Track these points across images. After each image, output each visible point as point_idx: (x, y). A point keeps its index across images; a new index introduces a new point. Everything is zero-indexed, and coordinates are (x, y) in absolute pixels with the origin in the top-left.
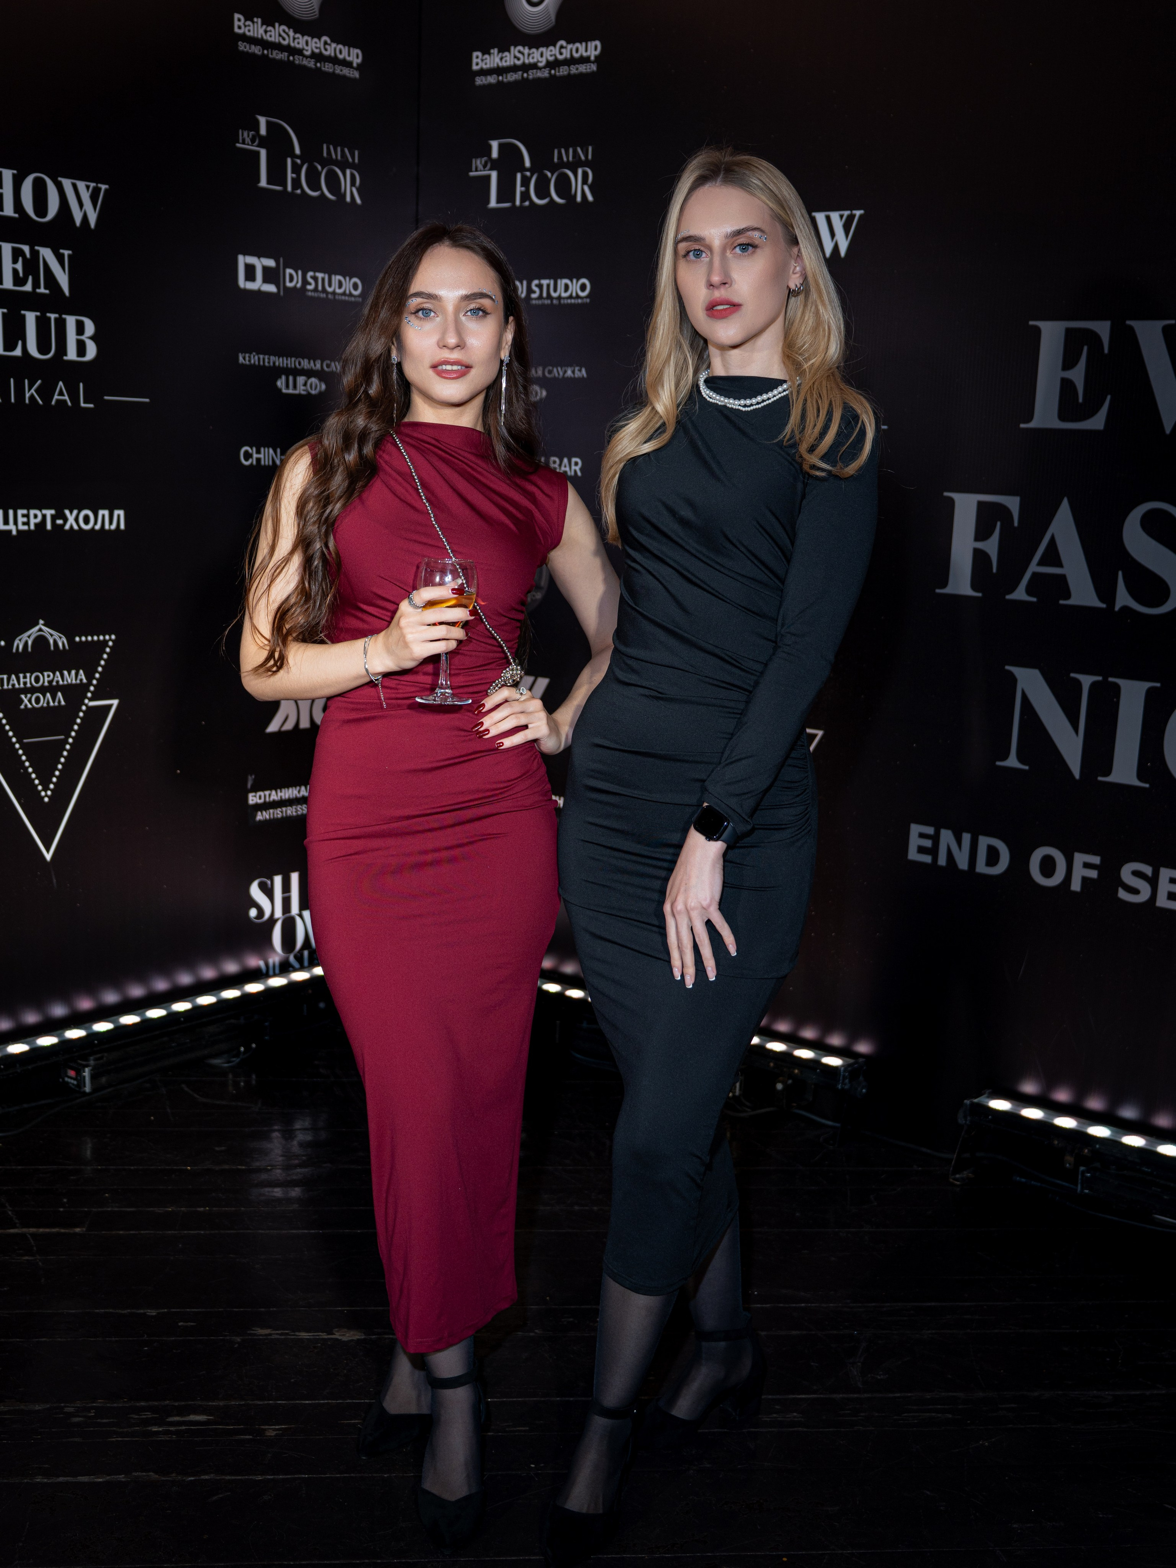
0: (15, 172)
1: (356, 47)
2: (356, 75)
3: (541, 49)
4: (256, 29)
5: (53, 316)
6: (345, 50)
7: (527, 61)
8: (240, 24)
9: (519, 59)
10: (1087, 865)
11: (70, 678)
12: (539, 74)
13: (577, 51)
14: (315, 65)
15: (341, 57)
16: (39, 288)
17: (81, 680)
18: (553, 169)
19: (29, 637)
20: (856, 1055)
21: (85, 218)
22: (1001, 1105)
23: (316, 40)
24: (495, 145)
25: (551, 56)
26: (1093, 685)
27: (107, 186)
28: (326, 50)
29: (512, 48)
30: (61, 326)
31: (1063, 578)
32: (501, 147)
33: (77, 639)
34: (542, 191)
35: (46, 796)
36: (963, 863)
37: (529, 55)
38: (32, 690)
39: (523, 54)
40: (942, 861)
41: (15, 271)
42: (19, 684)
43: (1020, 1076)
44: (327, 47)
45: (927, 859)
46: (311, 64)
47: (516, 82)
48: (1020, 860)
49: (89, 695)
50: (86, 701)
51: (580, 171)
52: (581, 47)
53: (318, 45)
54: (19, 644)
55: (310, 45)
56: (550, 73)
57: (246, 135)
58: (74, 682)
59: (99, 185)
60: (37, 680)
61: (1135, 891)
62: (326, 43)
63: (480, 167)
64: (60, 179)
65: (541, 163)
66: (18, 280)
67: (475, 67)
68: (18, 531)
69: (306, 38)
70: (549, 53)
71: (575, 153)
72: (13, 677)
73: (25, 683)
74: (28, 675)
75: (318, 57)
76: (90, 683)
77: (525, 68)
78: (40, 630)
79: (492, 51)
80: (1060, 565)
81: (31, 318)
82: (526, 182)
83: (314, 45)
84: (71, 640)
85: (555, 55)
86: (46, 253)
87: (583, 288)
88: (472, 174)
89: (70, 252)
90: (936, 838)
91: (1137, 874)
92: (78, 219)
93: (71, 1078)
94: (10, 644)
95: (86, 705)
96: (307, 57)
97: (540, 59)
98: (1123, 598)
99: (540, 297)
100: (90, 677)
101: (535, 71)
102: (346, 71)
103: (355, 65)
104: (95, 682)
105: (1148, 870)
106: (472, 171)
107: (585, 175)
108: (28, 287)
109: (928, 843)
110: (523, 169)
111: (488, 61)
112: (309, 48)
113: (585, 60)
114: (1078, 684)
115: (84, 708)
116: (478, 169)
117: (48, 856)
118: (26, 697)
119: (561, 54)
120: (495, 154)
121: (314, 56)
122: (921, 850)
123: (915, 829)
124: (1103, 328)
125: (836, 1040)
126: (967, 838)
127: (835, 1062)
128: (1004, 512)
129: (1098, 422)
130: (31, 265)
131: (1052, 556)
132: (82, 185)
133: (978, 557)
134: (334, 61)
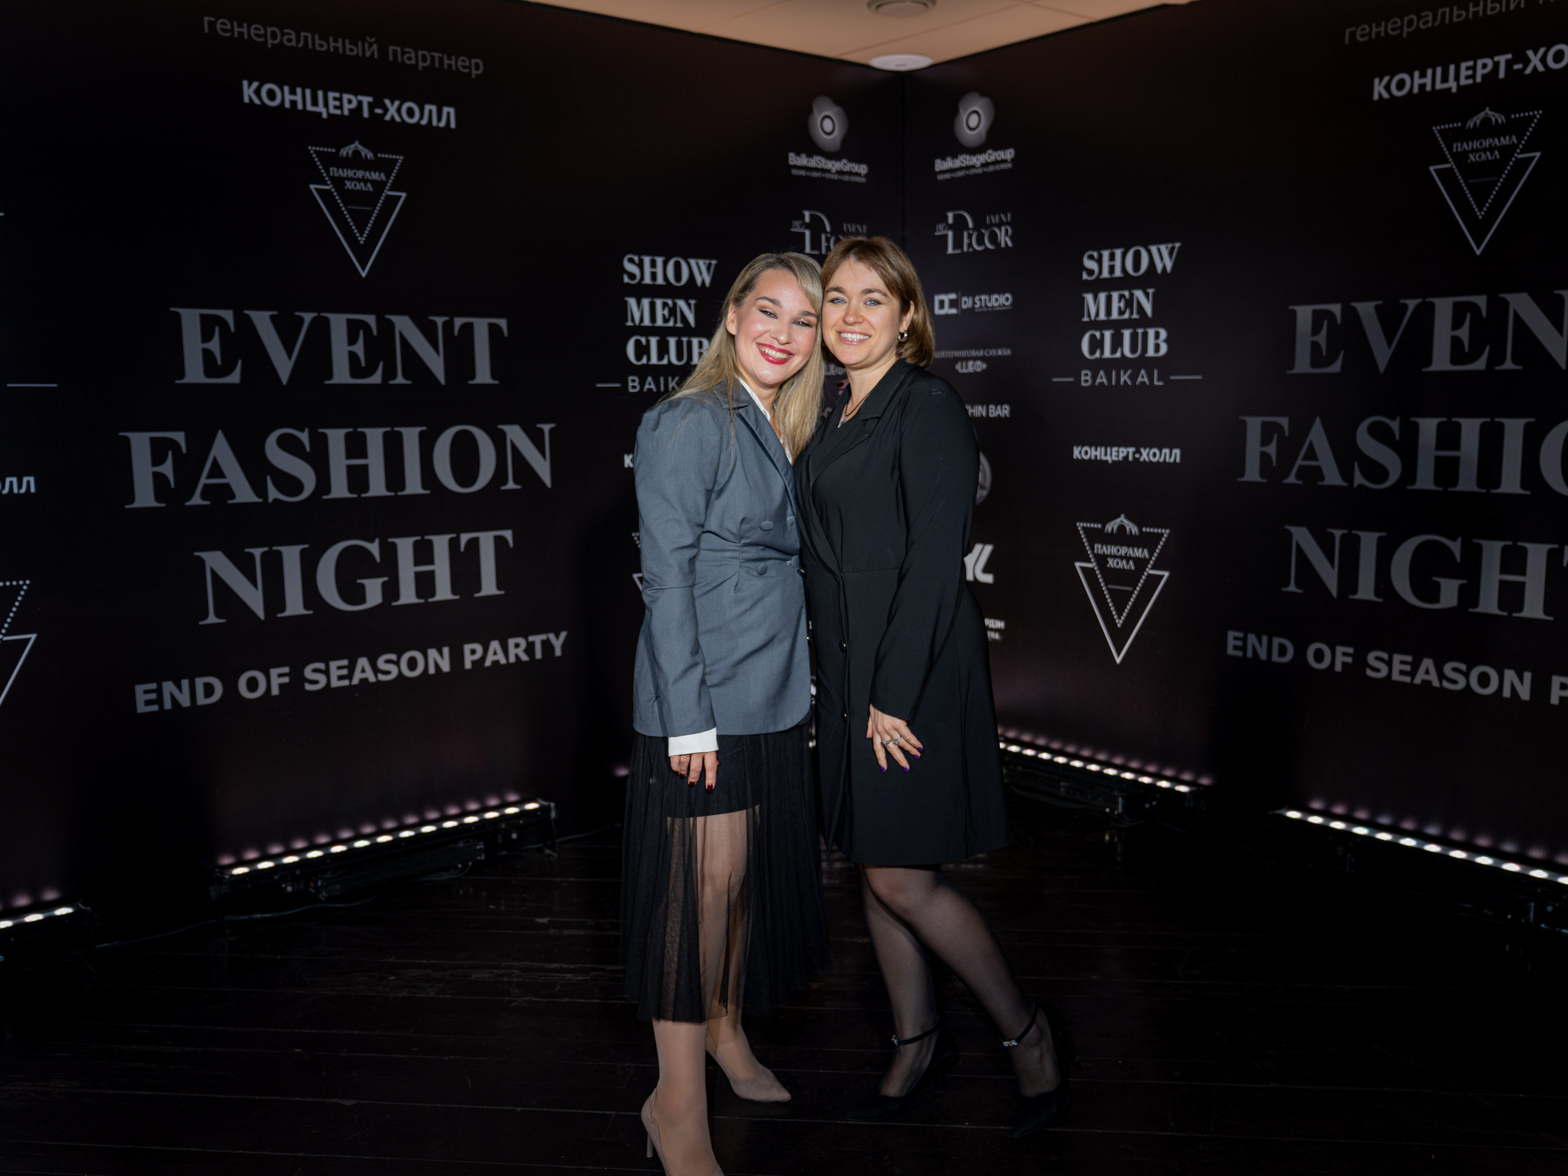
0: (664, 258)
3: (978, 156)
4: (803, 160)
5: (685, 339)
6: (856, 166)
7: (969, 164)
8: (793, 159)
9: (964, 163)
10: (1345, 654)
12: (976, 171)
13: (1000, 156)
14: (839, 178)
15: (854, 171)
16: (677, 323)
18: (987, 227)
20: (1199, 786)
21: (703, 281)
22: (1295, 815)
23: (839, 162)
24: (950, 215)
25: (984, 159)
26: (1343, 537)
27: (715, 262)
28: (845, 168)
29: (959, 156)
30: (690, 344)
31: (1319, 467)
32: (955, 217)
34: (980, 241)
36: (1263, 655)
37: (970, 160)
39: (966, 160)
40: (1250, 654)
41: (664, 315)
43: (1310, 796)
44: (846, 166)
45: (1239, 653)
46: (836, 177)
47: (962, 177)
48: (1301, 653)
51: (1003, 229)
52: (1002, 154)
53: (840, 166)
55: (834, 166)
56: (984, 170)
57: (797, 223)
59: (712, 261)
61: (1379, 671)
62: (845, 164)
64: (689, 261)
65: (979, 224)
66: (666, 320)
67: (937, 169)
69: (833, 162)
71: (1000, 217)
75: (840, 172)
77: (968, 168)
79: (947, 159)
80: (1316, 460)
81: (672, 341)
82: (970, 237)
83: (838, 166)
86: (681, 304)
87: (1007, 299)
88: (936, 234)
89: (695, 302)
90: (1245, 640)
91: (1377, 658)
92: (699, 284)
96: (833, 173)
97: (977, 163)
98: (1359, 479)
99: (981, 307)
101: (974, 169)
102: (857, 179)
103: (862, 175)
105: (1385, 656)
106: (936, 232)
107: (1007, 231)
108: (671, 324)
109: (1240, 643)
110: (968, 229)
111: (945, 165)
112: (835, 168)
113: (1004, 161)
114: (1333, 536)
116: (940, 230)
119: (989, 158)
120: (950, 221)
121: (837, 172)
122: (1236, 648)
123: (1231, 634)
124: (1336, 309)
125: (1187, 777)
126: (1265, 639)
127: (1183, 789)
128: (1279, 427)
129: (1336, 368)
130: (673, 311)
131: (1311, 454)
132: (701, 262)
133: (1265, 457)
134: (850, 173)
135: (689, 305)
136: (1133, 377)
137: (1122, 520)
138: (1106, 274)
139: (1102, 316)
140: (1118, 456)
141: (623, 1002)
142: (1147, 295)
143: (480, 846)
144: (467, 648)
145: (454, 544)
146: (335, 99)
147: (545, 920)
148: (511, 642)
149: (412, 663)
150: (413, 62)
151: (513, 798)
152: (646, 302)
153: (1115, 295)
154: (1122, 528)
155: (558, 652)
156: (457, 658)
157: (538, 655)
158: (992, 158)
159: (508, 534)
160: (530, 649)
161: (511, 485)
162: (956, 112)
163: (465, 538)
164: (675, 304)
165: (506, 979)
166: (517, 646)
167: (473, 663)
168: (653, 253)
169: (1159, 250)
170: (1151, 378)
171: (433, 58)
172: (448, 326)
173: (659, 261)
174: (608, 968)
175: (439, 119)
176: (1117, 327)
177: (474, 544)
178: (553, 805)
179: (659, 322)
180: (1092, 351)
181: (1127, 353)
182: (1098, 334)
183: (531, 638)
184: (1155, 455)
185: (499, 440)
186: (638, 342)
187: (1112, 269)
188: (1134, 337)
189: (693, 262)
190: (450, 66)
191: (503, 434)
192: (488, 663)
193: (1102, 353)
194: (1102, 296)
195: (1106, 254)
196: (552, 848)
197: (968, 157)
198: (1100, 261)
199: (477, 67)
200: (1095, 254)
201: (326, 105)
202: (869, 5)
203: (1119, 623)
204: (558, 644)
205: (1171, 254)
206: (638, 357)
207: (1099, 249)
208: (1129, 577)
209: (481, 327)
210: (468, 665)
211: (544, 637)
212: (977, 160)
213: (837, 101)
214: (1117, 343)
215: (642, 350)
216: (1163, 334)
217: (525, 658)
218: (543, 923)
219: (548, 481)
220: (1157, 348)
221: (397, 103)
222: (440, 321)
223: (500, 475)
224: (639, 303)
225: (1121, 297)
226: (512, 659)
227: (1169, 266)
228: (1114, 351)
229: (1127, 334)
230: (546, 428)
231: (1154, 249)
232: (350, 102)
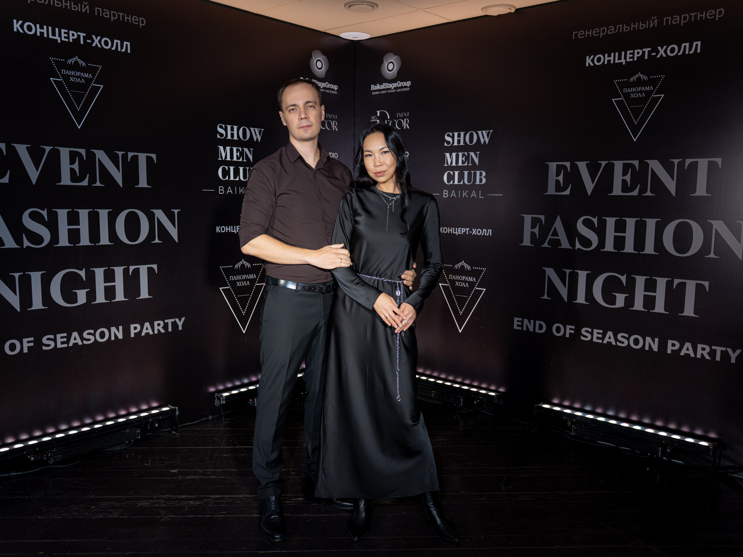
0: (238, 127)
1: (336, 85)
2: (336, 93)
3: (392, 84)
5: (248, 168)
6: (333, 86)
7: (388, 88)
9: (385, 87)
10: (570, 329)
11: (251, 277)
12: (392, 91)
13: (403, 84)
14: (324, 91)
15: (331, 88)
16: (244, 160)
17: (254, 277)
18: (397, 119)
19: (239, 264)
20: (500, 392)
21: (257, 139)
22: (547, 406)
23: (324, 83)
24: (378, 112)
25: (395, 86)
26: (570, 273)
27: (264, 130)
28: (327, 86)
29: (383, 84)
31: (559, 240)
32: (380, 113)
33: (253, 265)
34: (394, 125)
35: (244, 313)
36: (531, 330)
37: (389, 86)
38: (240, 280)
39: (387, 85)
40: (525, 329)
41: (237, 155)
42: (236, 279)
43: (553, 397)
44: (327, 85)
45: (520, 328)
47: (385, 93)
48: (549, 328)
49: (257, 282)
50: (256, 284)
51: (405, 120)
52: (405, 83)
53: (325, 85)
54: (236, 266)
56: (395, 91)
58: (252, 278)
59: (261, 129)
60: (242, 277)
61: (586, 337)
62: (327, 84)
63: (374, 119)
64: (250, 128)
65: (393, 117)
66: (238, 158)
67: (372, 89)
68: (237, 232)
69: (321, 83)
70: (395, 85)
71: (403, 114)
72: (235, 276)
73: (238, 278)
74: (239, 276)
76: (257, 278)
77: (388, 89)
78: (243, 262)
79: (377, 85)
80: (558, 236)
81: (241, 169)
82: (388, 123)
83: (324, 85)
84: (251, 265)
85: (397, 86)
86: (246, 150)
87: (407, 155)
88: (371, 121)
89: (253, 149)
90: (522, 322)
91: (586, 331)
92: (255, 140)
93: (251, 402)
94: (234, 266)
95: (256, 285)
96: (321, 88)
97: (392, 87)
98: (578, 246)
100: (257, 276)
101: (390, 90)
102: (333, 92)
103: (336, 90)
104: (258, 278)
105: (590, 330)
106: (371, 120)
107: (407, 121)
108: (241, 160)
109: (520, 323)
110: (387, 119)
111: (376, 88)
112: (322, 86)
113: (406, 87)
114: (565, 272)
115: (255, 286)
117: (244, 332)
118: (238, 283)
119: (399, 85)
120: (378, 115)
121: (324, 88)
122: (518, 326)
123: (516, 319)
124: (568, 164)
125: (493, 388)
126: (532, 321)
127: (493, 394)
128: (540, 220)
129: (567, 192)
130: (242, 154)
131: (555, 233)
132: (256, 129)
133: (532, 234)
134: (330, 89)
135: (250, 151)
136: (469, 194)
137: (463, 263)
138: (456, 144)
139: (454, 164)
140: (461, 232)
141: (223, 516)
142: (476, 155)
143: (138, 431)
144: (132, 326)
145: (126, 271)
146: (65, 33)
147: (176, 471)
148: (156, 323)
149: (102, 335)
150: (108, 17)
151: (155, 405)
152: (228, 148)
153: (460, 154)
154: (463, 267)
155: (180, 328)
156: (126, 332)
157: (170, 330)
158: (400, 85)
159: (155, 267)
160: (166, 326)
161: (157, 241)
162: (382, 62)
163: (132, 268)
164: (243, 150)
165: (157, 505)
166: (159, 325)
167: (135, 334)
168: (232, 124)
169: (482, 133)
170: (478, 195)
171: (119, 15)
172: (125, 157)
173: (235, 128)
174: (213, 497)
175: (122, 48)
176: (461, 169)
177: (136, 272)
178: (177, 408)
179: (235, 159)
180: (449, 181)
181: (466, 182)
182: (452, 173)
183: (166, 321)
184: (479, 232)
185: (151, 217)
186: (224, 169)
187: (459, 141)
188: (469, 175)
189: (252, 129)
190: (128, 20)
191: (153, 214)
192: (143, 334)
193: (454, 182)
194: (454, 155)
195: (456, 134)
196: (176, 431)
197: (388, 84)
198: (453, 138)
199: (143, 22)
200: (451, 134)
201: (60, 36)
202: (345, 5)
203: (461, 313)
204: (180, 324)
205: (488, 135)
206: (224, 177)
207: (453, 131)
208: (466, 291)
209: (142, 157)
210: (132, 335)
211: (173, 320)
212: (393, 86)
213: (324, 53)
214: (461, 177)
215: (226, 173)
216: (484, 174)
217: (163, 331)
218: (175, 472)
219: (176, 238)
220: (481, 180)
221: (99, 38)
222: (120, 153)
223: (151, 235)
224: (225, 149)
225: (463, 155)
226: (156, 332)
227: (487, 141)
228: (459, 181)
229: (466, 173)
230: (176, 211)
231: (480, 132)
232: (73, 35)
